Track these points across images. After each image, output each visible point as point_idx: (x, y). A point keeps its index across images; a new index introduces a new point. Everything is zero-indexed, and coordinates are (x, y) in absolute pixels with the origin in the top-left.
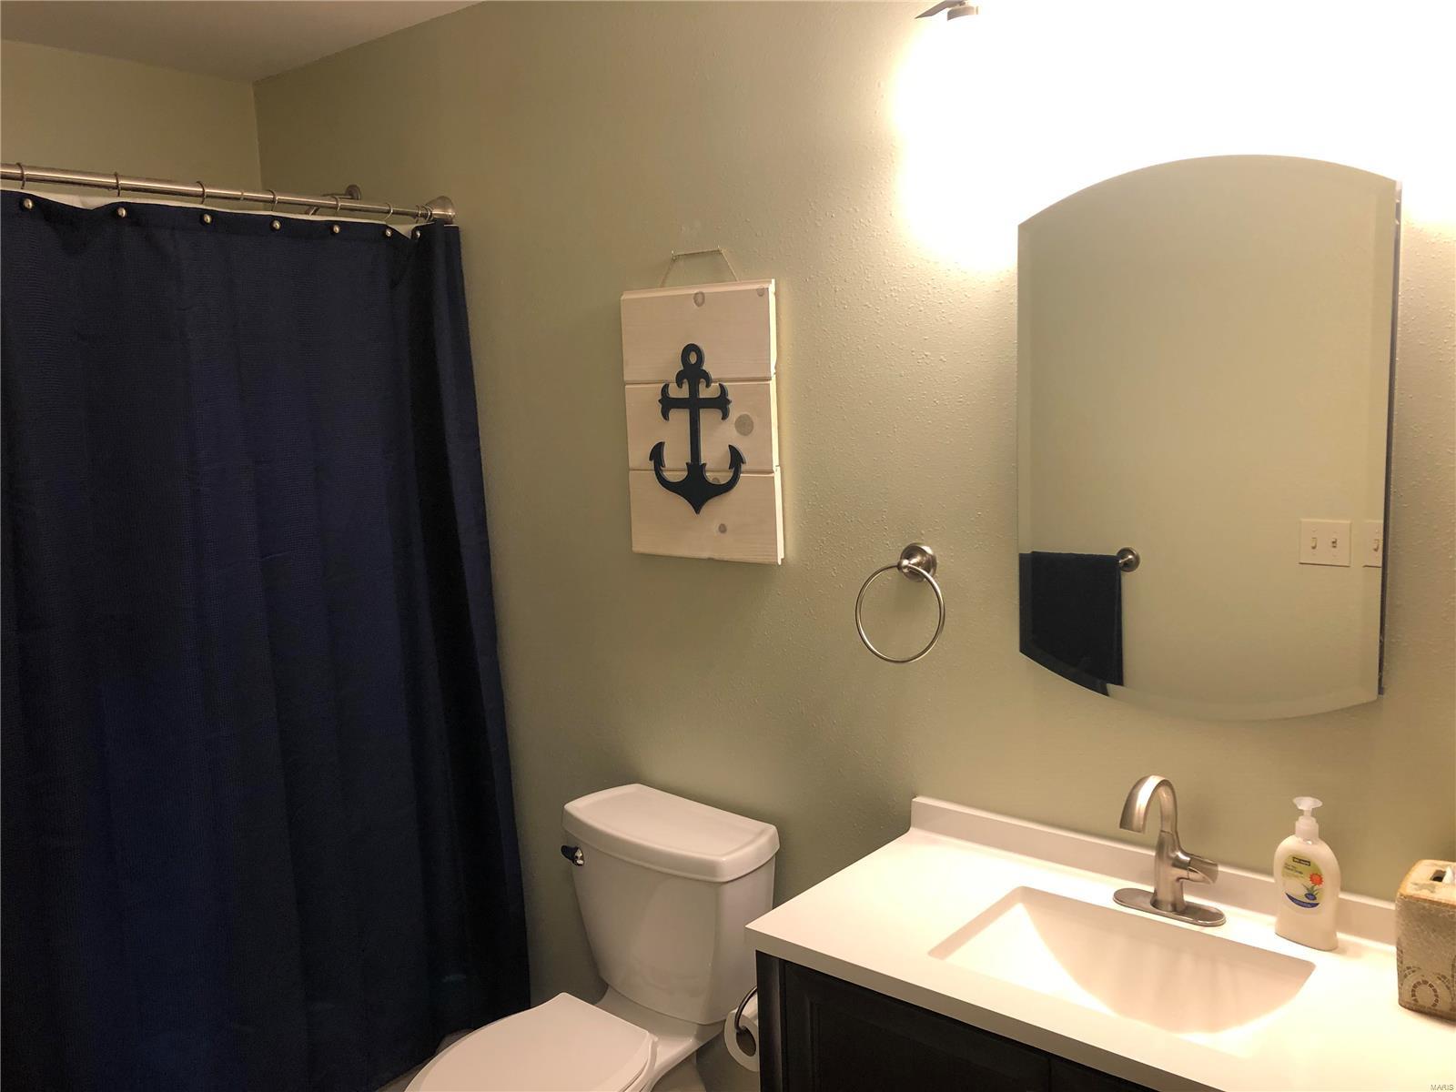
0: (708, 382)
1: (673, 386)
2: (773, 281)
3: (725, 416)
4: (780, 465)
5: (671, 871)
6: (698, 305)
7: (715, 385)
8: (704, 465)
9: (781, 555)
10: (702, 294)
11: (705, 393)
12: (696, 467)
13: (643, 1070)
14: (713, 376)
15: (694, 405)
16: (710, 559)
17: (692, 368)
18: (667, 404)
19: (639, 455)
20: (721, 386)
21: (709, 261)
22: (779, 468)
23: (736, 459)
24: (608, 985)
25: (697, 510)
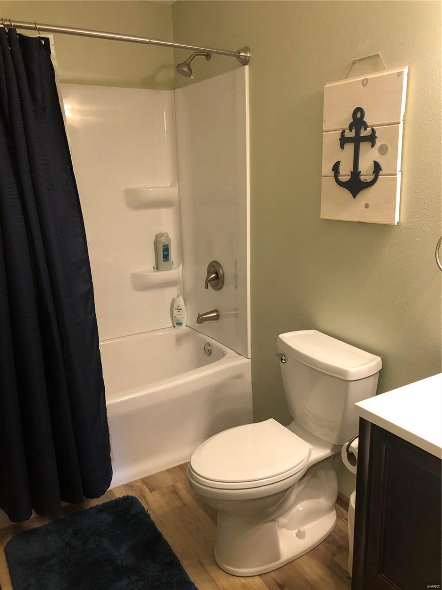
0: (366, 127)
1: (347, 131)
2: (407, 67)
3: (373, 146)
4: (401, 171)
5: (326, 372)
6: (364, 86)
7: (369, 129)
8: (360, 172)
9: (397, 220)
10: (367, 79)
11: (364, 133)
12: (355, 173)
13: (303, 460)
14: (369, 124)
15: (357, 141)
16: (359, 222)
17: (358, 119)
18: (344, 141)
19: (327, 169)
20: (373, 129)
21: (372, 61)
22: (400, 173)
23: (377, 168)
24: (293, 419)
25: (354, 197)
